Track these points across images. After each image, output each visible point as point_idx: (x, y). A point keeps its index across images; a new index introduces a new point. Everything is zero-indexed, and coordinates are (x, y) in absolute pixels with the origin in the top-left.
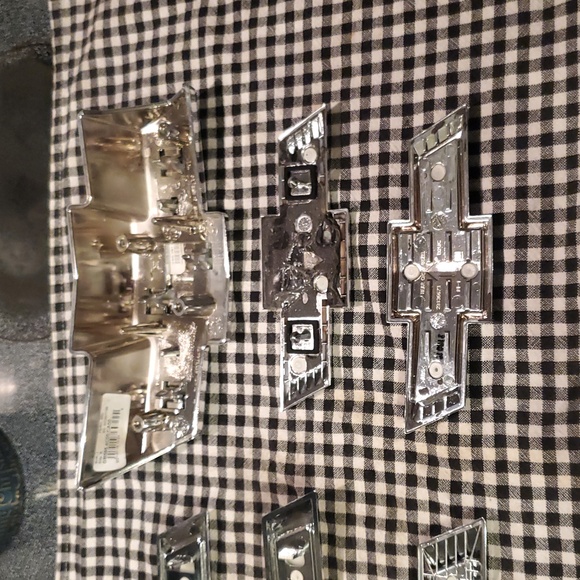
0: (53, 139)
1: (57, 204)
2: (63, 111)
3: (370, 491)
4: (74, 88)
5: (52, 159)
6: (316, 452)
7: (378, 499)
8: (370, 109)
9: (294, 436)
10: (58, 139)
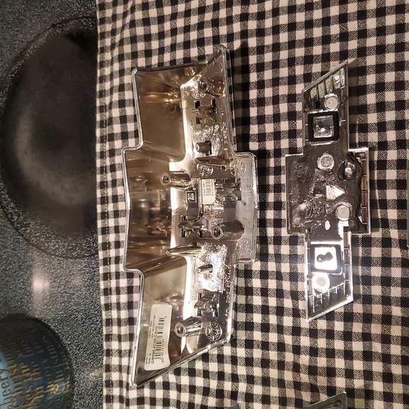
0: (98, 94)
1: (102, 147)
2: (107, 71)
3: (388, 390)
4: (116, 52)
5: (98, 111)
6: (336, 357)
7: (396, 398)
8: (385, 64)
9: (316, 342)
10: (102, 94)
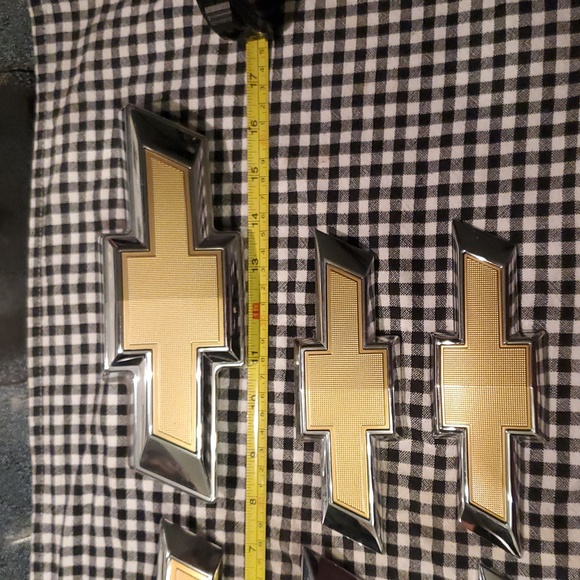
0: (34, 173)
1: (37, 242)
2: (47, 144)
3: (370, 562)
4: (60, 121)
5: (33, 195)
6: (313, 519)
7: (379, 571)
9: (290, 501)
10: (39, 173)
